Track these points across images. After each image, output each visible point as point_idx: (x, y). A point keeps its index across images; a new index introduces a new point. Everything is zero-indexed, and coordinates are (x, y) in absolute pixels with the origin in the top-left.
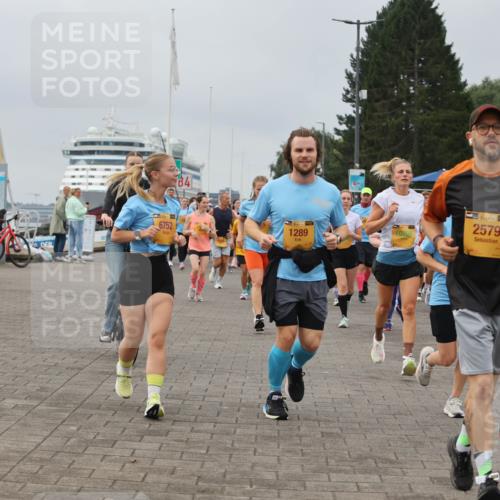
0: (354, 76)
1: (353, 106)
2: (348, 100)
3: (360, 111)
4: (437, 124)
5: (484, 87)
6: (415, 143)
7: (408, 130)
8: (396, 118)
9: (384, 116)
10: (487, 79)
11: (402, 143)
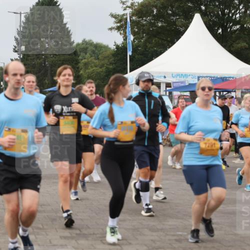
0: (19, 39)
1: (18, 54)
2: (15, 51)
3: (21, 57)
4: (59, 62)
5: (83, 44)
6: (49, 72)
7: (45, 66)
8: (39, 60)
9: (34, 59)
10: (84, 40)
11: (42, 72)
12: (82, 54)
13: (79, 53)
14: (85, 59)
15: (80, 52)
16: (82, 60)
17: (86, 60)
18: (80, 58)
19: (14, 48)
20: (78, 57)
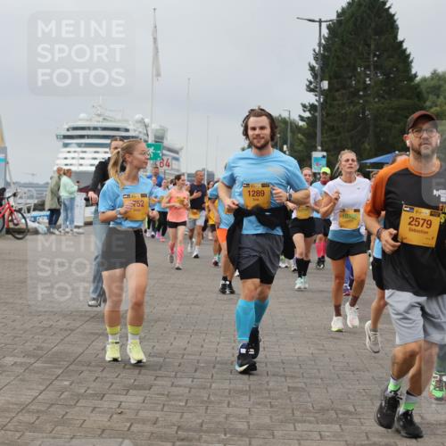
0: (316, 69)
1: (316, 95)
2: (311, 90)
3: (322, 100)
4: (391, 111)
5: (432, 79)
7: (365, 117)
8: (354, 106)
9: (344, 104)
10: (435, 71)
11: (359, 128)
12: (432, 97)
13: (425, 95)
14: (436, 106)
15: (428, 93)
16: (431, 107)
17: (438, 109)
18: (428, 104)
19: (308, 83)
20: (425, 102)
